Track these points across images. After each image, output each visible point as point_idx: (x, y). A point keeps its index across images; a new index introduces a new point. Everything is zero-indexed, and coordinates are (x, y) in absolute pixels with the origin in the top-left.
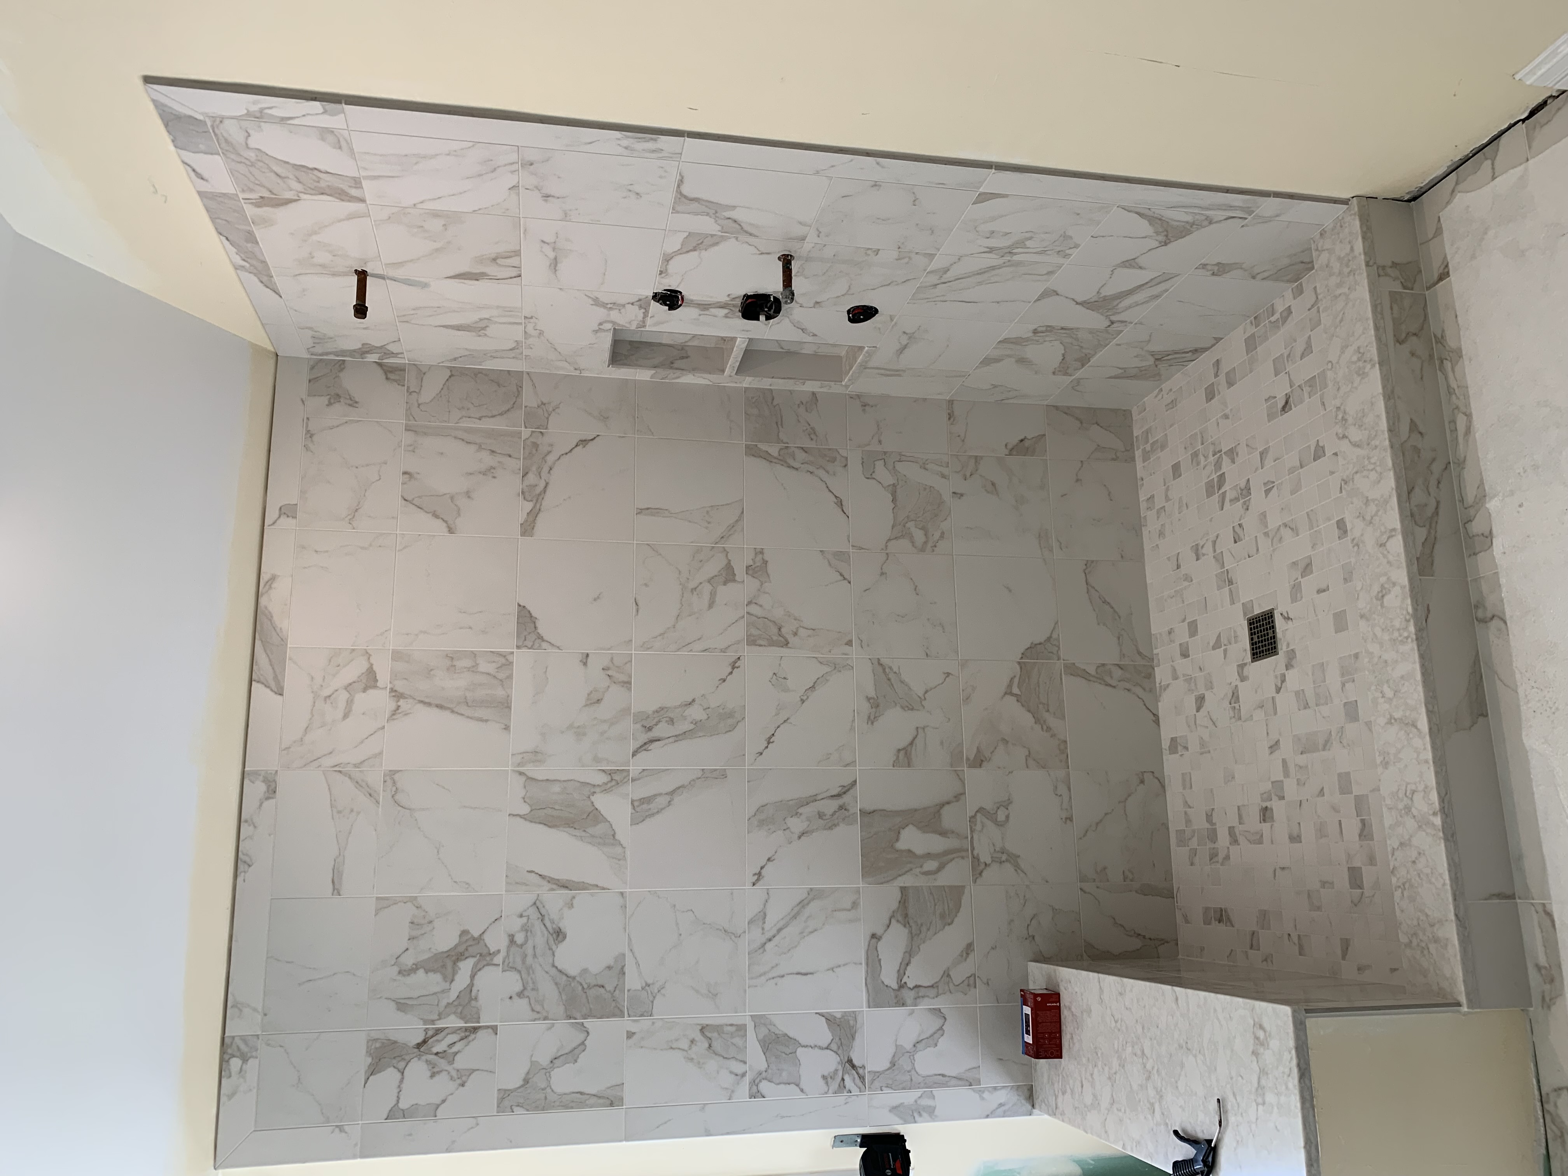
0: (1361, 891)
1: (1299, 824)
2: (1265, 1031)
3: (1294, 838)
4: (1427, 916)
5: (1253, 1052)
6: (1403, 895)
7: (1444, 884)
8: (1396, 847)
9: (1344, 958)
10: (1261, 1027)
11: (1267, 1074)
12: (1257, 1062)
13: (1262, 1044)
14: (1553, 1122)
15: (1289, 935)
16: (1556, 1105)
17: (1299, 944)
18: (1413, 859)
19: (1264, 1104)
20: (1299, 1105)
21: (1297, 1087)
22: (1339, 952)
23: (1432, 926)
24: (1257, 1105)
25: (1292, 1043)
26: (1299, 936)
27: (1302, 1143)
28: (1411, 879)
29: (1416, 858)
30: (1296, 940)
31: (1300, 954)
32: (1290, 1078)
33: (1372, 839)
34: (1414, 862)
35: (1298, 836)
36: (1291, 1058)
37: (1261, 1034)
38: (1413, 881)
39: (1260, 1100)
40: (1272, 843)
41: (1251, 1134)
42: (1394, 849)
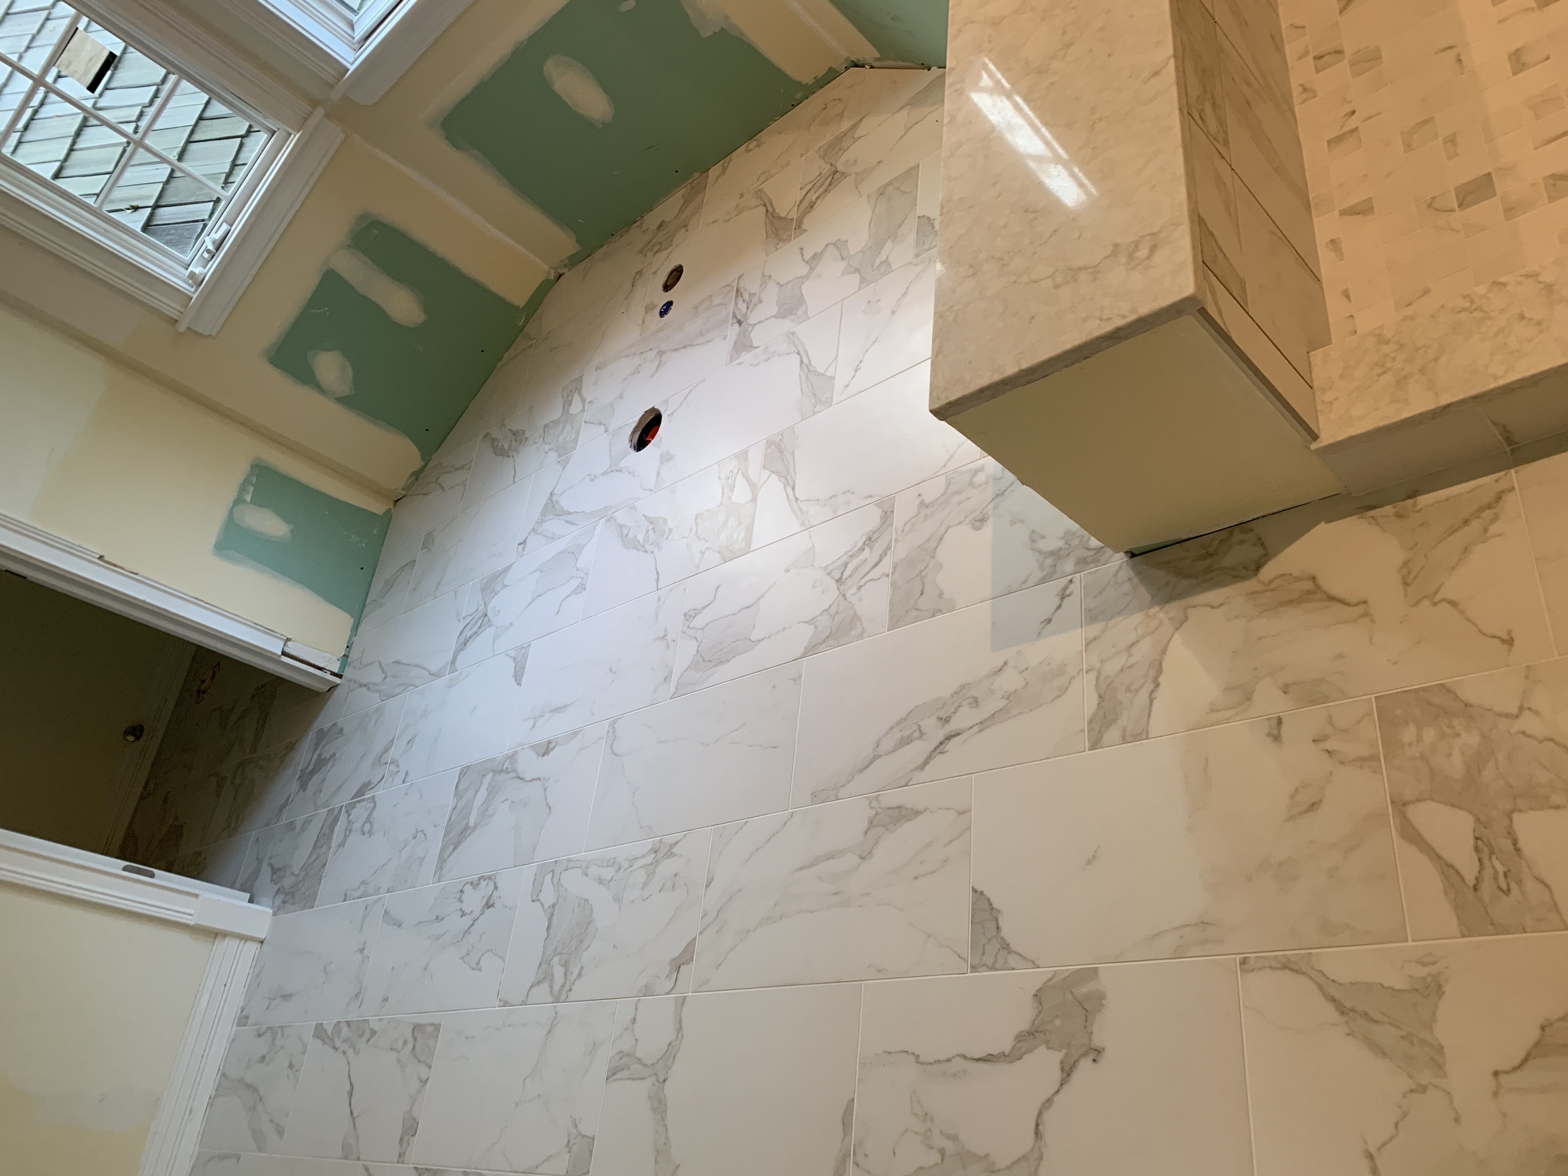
0: (1456, 205)
1: (1548, 58)
2: (1148, 258)
3: (1518, 60)
4: (1436, 359)
5: (1116, 245)
6: (1459, 312)
7: (1496, 378)
8: (1540, 279)
9: (1343, 213)
10: (1153, 249)
11: (1095, 279)
12: (1106, 258)
13: (1131, 257)
14: (1221, 542)
15: (1353, 112)
16: (1242, 542)
17: (1344, 135)
18: (1527, 315)
19: (1056, 287)
20: (1068, 347)
21: (1089, 337)
22: (1352, 201)
23: (1422, 371)
24: (1052, 276)
25: (1144, 310)
26: (1356, 129)
27: (1025, 365)
28: (1490, 318)
29: (1530, 319)
30: (1351, 124)
31: (1329, 142)
32: (1098, 322)
33: (1551, 199)
34: (1522, 317)
35: (1524, 64)
36: (1124, 317)
37: (1143, 253)
38: (1489, 323)
39: (1059, 279)
40: (1500, 22)
41: (1015, 278)
42: (1537, 275)
